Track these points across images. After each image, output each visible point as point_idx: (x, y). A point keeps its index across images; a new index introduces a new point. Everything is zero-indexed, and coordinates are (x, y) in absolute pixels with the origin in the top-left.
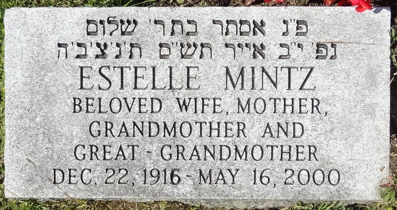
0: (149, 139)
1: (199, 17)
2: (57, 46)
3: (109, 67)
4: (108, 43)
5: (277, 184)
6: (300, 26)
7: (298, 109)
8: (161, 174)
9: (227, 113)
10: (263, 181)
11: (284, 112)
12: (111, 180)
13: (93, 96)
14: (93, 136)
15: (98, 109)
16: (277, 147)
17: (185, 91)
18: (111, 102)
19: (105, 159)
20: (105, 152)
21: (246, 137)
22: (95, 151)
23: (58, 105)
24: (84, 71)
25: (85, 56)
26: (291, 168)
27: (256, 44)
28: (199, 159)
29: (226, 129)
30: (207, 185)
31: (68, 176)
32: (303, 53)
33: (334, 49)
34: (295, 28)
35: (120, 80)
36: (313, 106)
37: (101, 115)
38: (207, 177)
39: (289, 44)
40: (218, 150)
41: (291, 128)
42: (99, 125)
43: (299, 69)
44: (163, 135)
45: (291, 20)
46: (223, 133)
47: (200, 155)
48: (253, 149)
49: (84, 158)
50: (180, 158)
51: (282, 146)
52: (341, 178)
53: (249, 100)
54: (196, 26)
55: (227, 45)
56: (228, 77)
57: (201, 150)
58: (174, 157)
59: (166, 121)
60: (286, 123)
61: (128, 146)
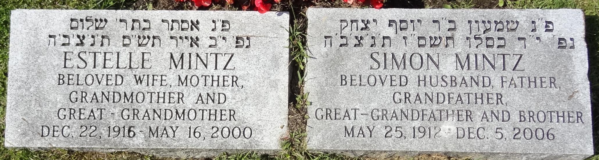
0: (113, 104)
1: (152, 17)
2: (48, 36)
3: (85, 52)
4: (86, 35)
5: (206, 138)
6: (224, 24)
7: (222, 83)
8: (121, 130)
9: (171, 86)
10: (196, 135)
11: (212, 85)
12: (84, 134)
13: (73, 73)
14: (72, 102)
15: (76, 82)
16: (207, 111)
17: (140, 70)
18: (86, 78)
19: (80, 119)
20: (80, 114)
21: (184, 103)
22: (73, 112)
23: (47, 79)
24: (67, 55)
25: (69, 44)
26: (217, 126)
27: (193, 37)
28: (149, 119)
29: (170, 97)
30: (155, 138)
31: (52, 131)
32: (226, 44)
33: (248, 41)
34: (221, 26)
35: (93, 62)
36: (233, 81)
37: (78, 86)
38: (155, 132)
39: (216, 37)
40: (163, 112)
41: (217, 97)
42: (77, 94)
43: (223, 55)
44: (123, 101)
45: (218, 20)
46: (167, 100)
47: (150, 116)
48: (189, 112)
49: (65, 118)
50: (135, 118)
51: (210, 110)
52: (253, 133)
53: (187, 76)
54: (150, 23)
55: (172, 38)
56: (172, 60)
57: (151, 113)
58: (131, 118)
59: (126, 91)
60: (213, 93)
61: (98, 109)
